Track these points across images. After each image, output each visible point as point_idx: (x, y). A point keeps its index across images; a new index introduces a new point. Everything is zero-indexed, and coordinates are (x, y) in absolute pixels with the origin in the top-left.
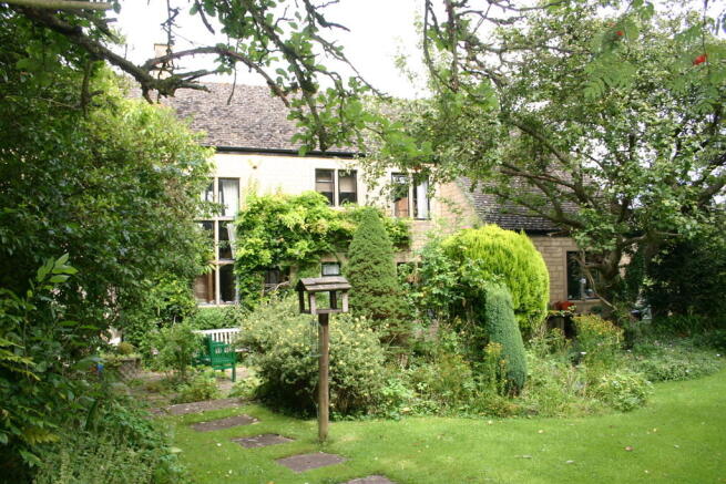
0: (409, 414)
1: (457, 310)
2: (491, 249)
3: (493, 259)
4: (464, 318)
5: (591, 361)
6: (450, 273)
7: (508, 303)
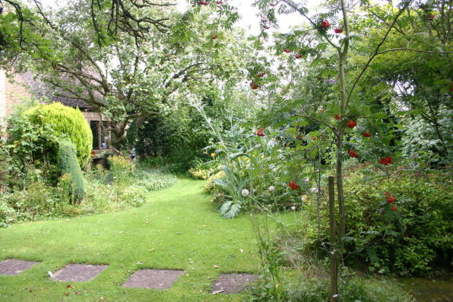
0: (12, 222)
1: (37, 155)
2: (59, 118)
3: (61, 124)
4: (42, 161)
5: (118, 182)
6: (33, 132)
7: (73, 150)
